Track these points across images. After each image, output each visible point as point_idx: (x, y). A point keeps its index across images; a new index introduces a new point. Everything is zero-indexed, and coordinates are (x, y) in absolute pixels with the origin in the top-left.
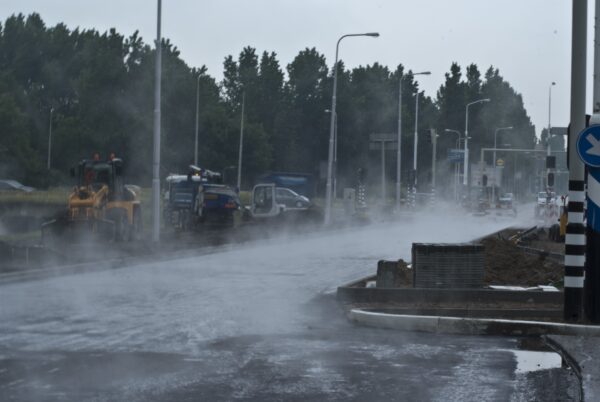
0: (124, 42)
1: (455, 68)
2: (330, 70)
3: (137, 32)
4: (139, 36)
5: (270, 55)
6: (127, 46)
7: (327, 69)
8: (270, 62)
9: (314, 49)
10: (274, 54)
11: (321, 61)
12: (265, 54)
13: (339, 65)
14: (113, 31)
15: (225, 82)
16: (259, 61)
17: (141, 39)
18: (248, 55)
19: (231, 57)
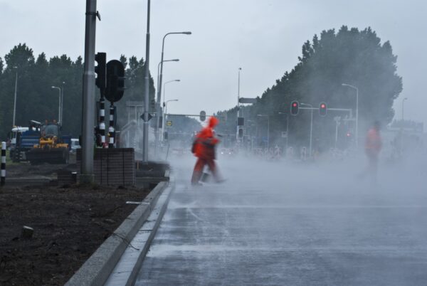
1: (123, 59)
2: (36, 60)
7: (34, 59)
11: (29, 53)
13: (42, 57)
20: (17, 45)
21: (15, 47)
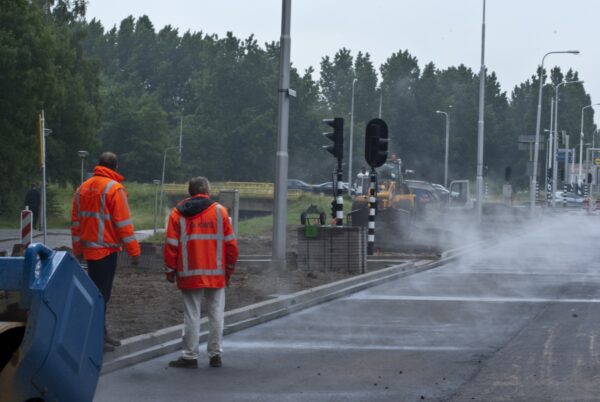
0: (240, 45)
1: (541, 71)
2: (422, 72)
3: (253, 35)
4: (254, 39)
5: (364, 56)
6: (243, 49)
7: (419, 71)
8: (364, 63)
9: (406, 53)
10: (368, 55)
11: (413, 63)
12: (360, 54)
13: (430, 67)
14: (229, 34)
15: (321, 82)
16: (354, 62)
17: (256, 42)
18: (343, 57)
19: (328, 58)
20: (396, 52)
21: (394, 54)
